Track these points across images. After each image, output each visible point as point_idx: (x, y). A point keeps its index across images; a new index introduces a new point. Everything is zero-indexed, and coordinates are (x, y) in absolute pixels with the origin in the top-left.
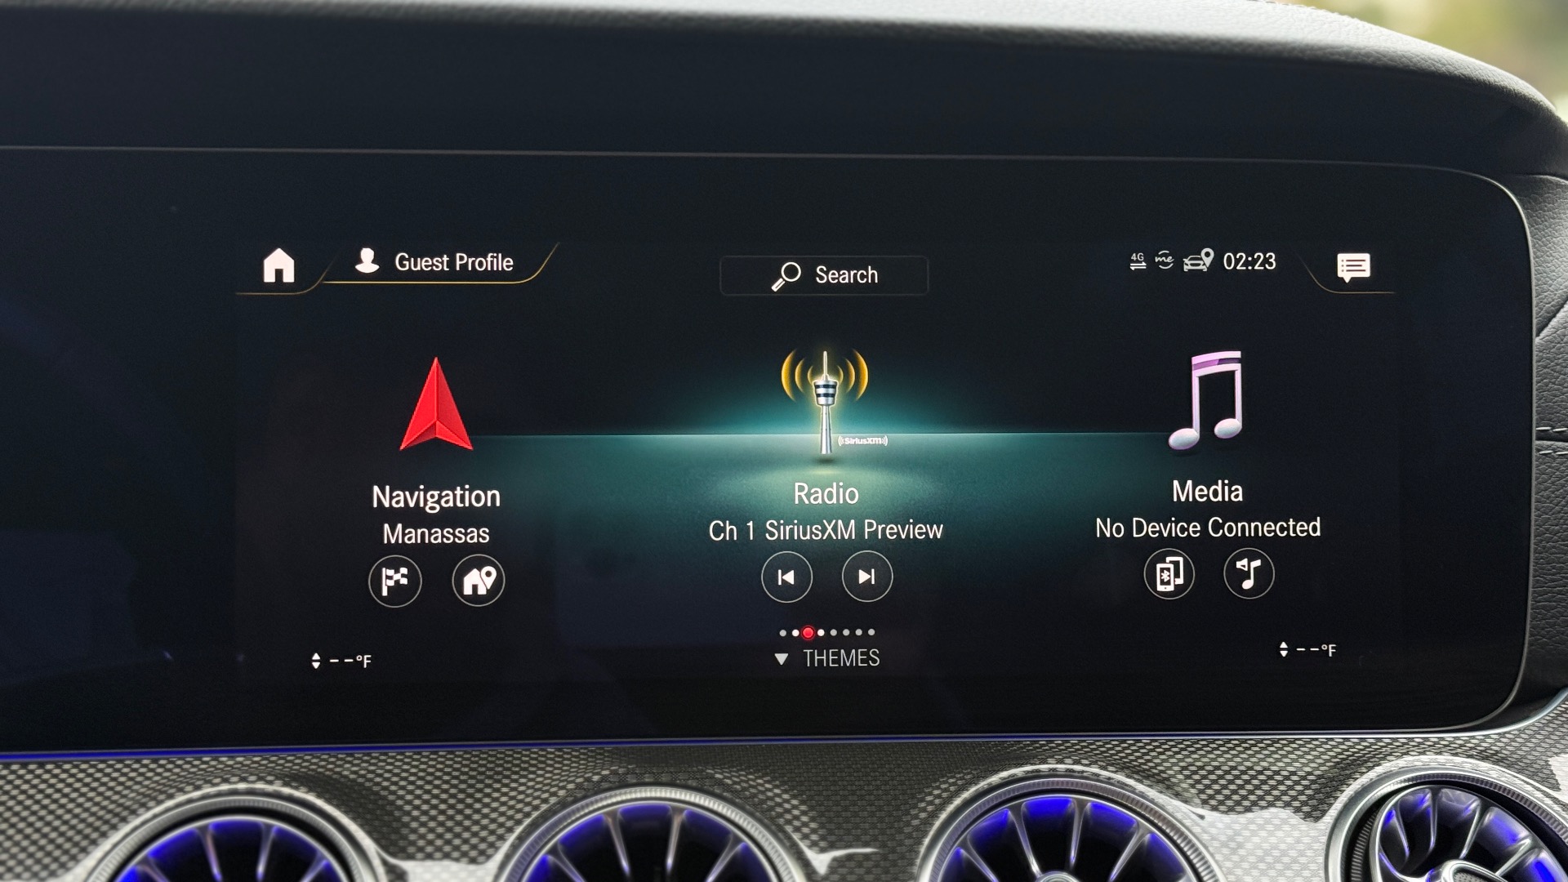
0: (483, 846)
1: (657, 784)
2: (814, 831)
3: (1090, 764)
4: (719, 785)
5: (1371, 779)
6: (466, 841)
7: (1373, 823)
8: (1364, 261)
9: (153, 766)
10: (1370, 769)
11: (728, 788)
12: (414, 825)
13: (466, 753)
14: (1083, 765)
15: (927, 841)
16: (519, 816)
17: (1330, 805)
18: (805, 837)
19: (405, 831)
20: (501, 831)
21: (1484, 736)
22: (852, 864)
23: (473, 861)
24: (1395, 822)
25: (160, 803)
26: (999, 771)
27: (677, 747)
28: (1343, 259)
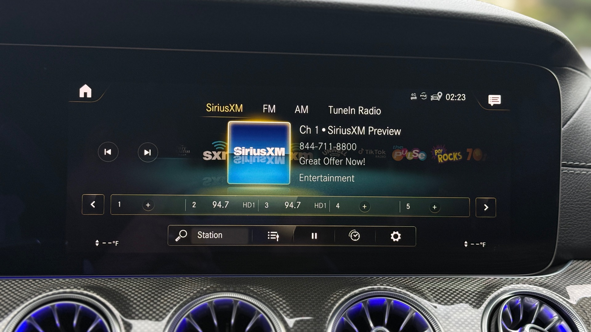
0: (161, 314)
1: (228, 291)
2: (288, 310)
3: (393, 286)
4: (252, 292)
5: (499, 293)
6: (154, 312)
7: (499, 310)
8: (498, 98)
9: (33, 282)
10: (498, 289)
11: (255, 293)
12: (134, 306)
13: (155, 279)
14: (390, 286)
15: (331, 314)
16: (175, 303)
17: (483, 303)
18: (285, 312)
19: (131, 308)
20: (168, 309)
21: (541, 277)
22: (302, 323)
23: (157, 320)
24: (507, 309)
25: (36, 296)
26: (358, 288)
27: (236, 278)
28: (490, 97)
